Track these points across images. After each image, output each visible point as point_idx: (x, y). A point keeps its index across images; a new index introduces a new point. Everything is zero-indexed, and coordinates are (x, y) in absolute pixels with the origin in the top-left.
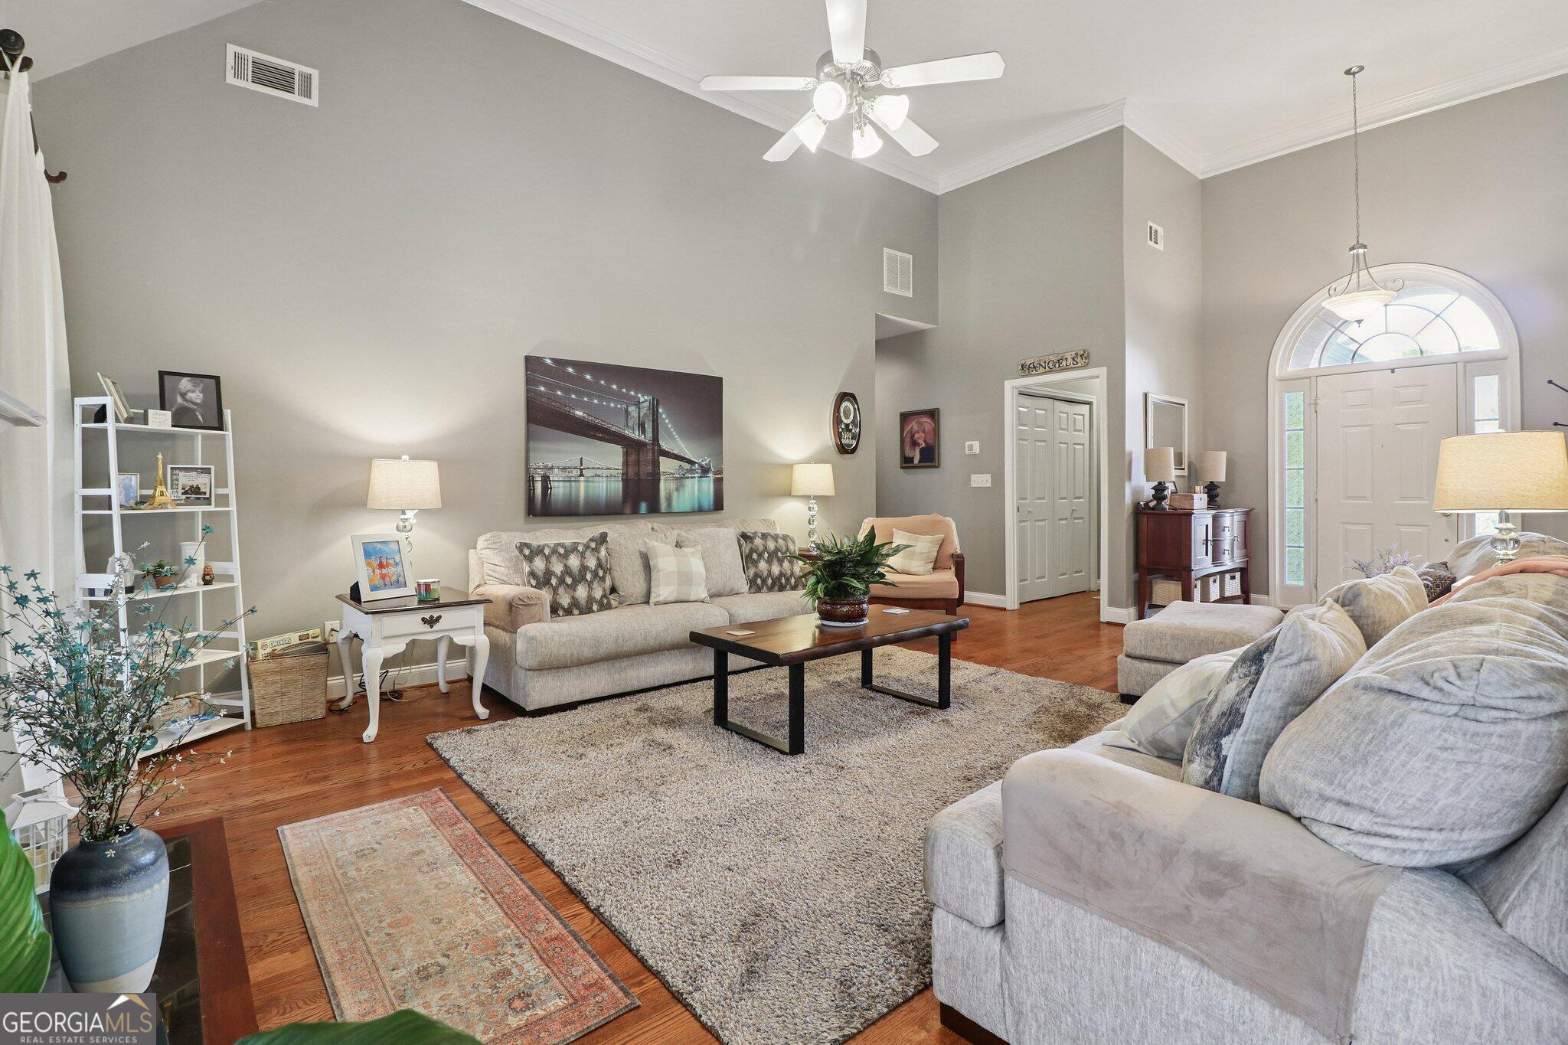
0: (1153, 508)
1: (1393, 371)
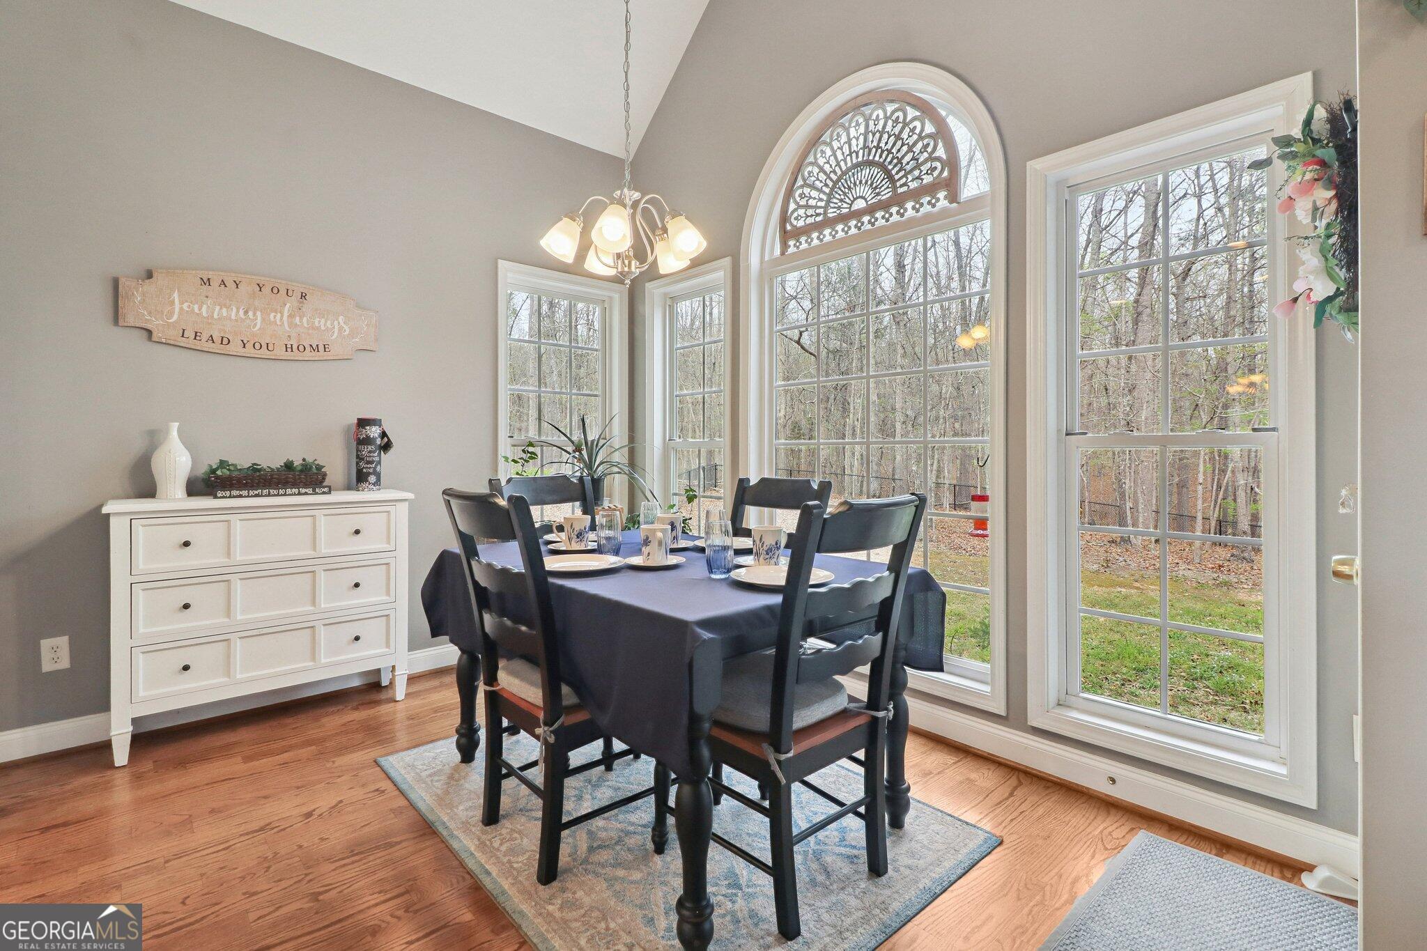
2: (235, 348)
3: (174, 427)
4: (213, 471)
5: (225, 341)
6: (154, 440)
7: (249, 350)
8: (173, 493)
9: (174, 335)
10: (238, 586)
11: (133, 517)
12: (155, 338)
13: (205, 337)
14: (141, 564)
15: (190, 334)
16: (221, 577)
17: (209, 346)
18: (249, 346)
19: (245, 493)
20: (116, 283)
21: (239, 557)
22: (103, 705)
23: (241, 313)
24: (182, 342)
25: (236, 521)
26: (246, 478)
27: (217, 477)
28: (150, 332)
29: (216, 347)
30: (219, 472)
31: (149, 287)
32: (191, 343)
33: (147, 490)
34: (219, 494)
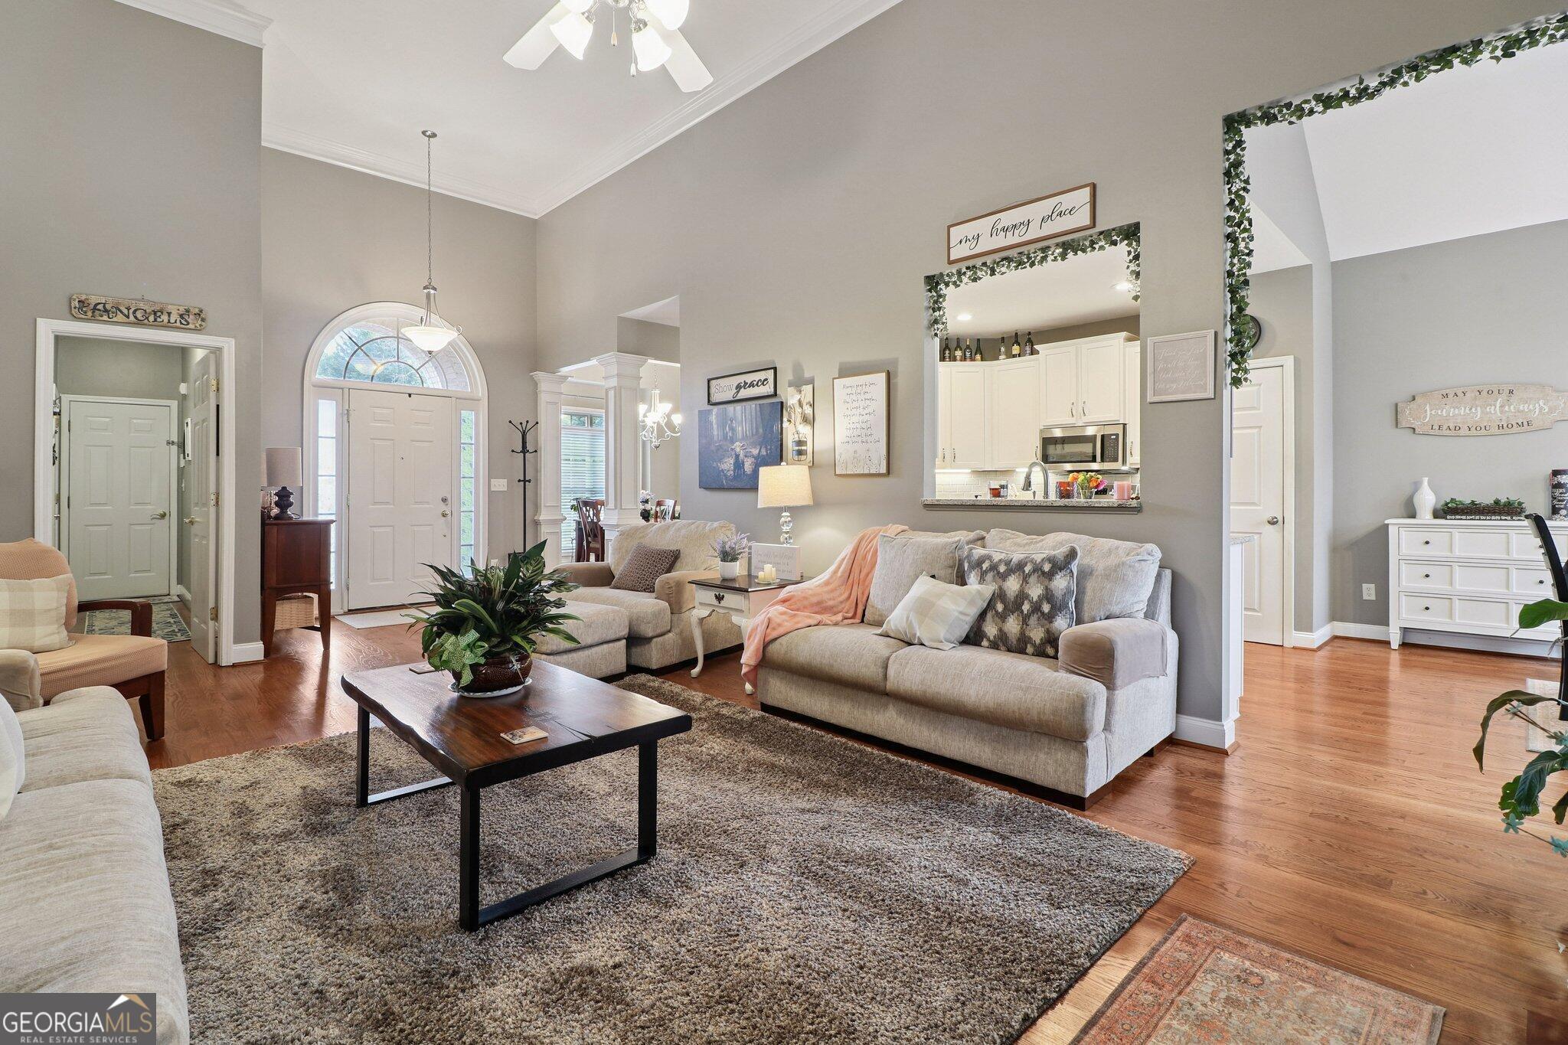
0: (277, 517)
1: (410, 395)
2: (1464, 431)
3: (1426, 480)
4: (1447, 504)
5: (1457, 428)
6: (1417, 486)
7: (1473, 432)
8: (1425, 516)
9: (1427, 429)
10: (1456, 568)
11: (1400, 526)
12: (1417, 432)
13: (1445, 427)
14: (1404, 551)
15: (1436, 427)
16: (1447, 563)
17: (1448, 432)
18: (1473, 429)
19: (1464, 517)
20: (1396, 405)
21: (1457, 553)
22: (1384, 621)
23: (1467, 411)
24: (1432, 432)
25: (1456, 533)
26: (1467, 508)
27: (1449, 508)
28: (1414, 429)
29: (1452, 433)
30: (1450, 505)
31: (1413, 405)
32: (1437, 432)
33: (1413, 515)
34: (1448, 517)
